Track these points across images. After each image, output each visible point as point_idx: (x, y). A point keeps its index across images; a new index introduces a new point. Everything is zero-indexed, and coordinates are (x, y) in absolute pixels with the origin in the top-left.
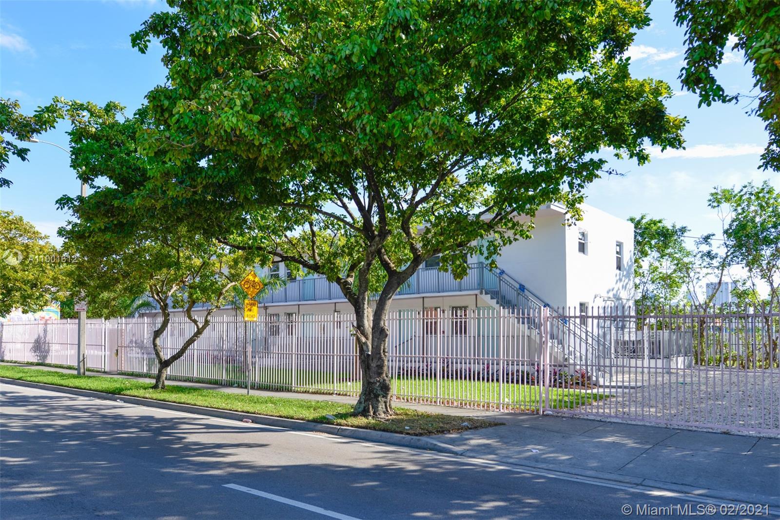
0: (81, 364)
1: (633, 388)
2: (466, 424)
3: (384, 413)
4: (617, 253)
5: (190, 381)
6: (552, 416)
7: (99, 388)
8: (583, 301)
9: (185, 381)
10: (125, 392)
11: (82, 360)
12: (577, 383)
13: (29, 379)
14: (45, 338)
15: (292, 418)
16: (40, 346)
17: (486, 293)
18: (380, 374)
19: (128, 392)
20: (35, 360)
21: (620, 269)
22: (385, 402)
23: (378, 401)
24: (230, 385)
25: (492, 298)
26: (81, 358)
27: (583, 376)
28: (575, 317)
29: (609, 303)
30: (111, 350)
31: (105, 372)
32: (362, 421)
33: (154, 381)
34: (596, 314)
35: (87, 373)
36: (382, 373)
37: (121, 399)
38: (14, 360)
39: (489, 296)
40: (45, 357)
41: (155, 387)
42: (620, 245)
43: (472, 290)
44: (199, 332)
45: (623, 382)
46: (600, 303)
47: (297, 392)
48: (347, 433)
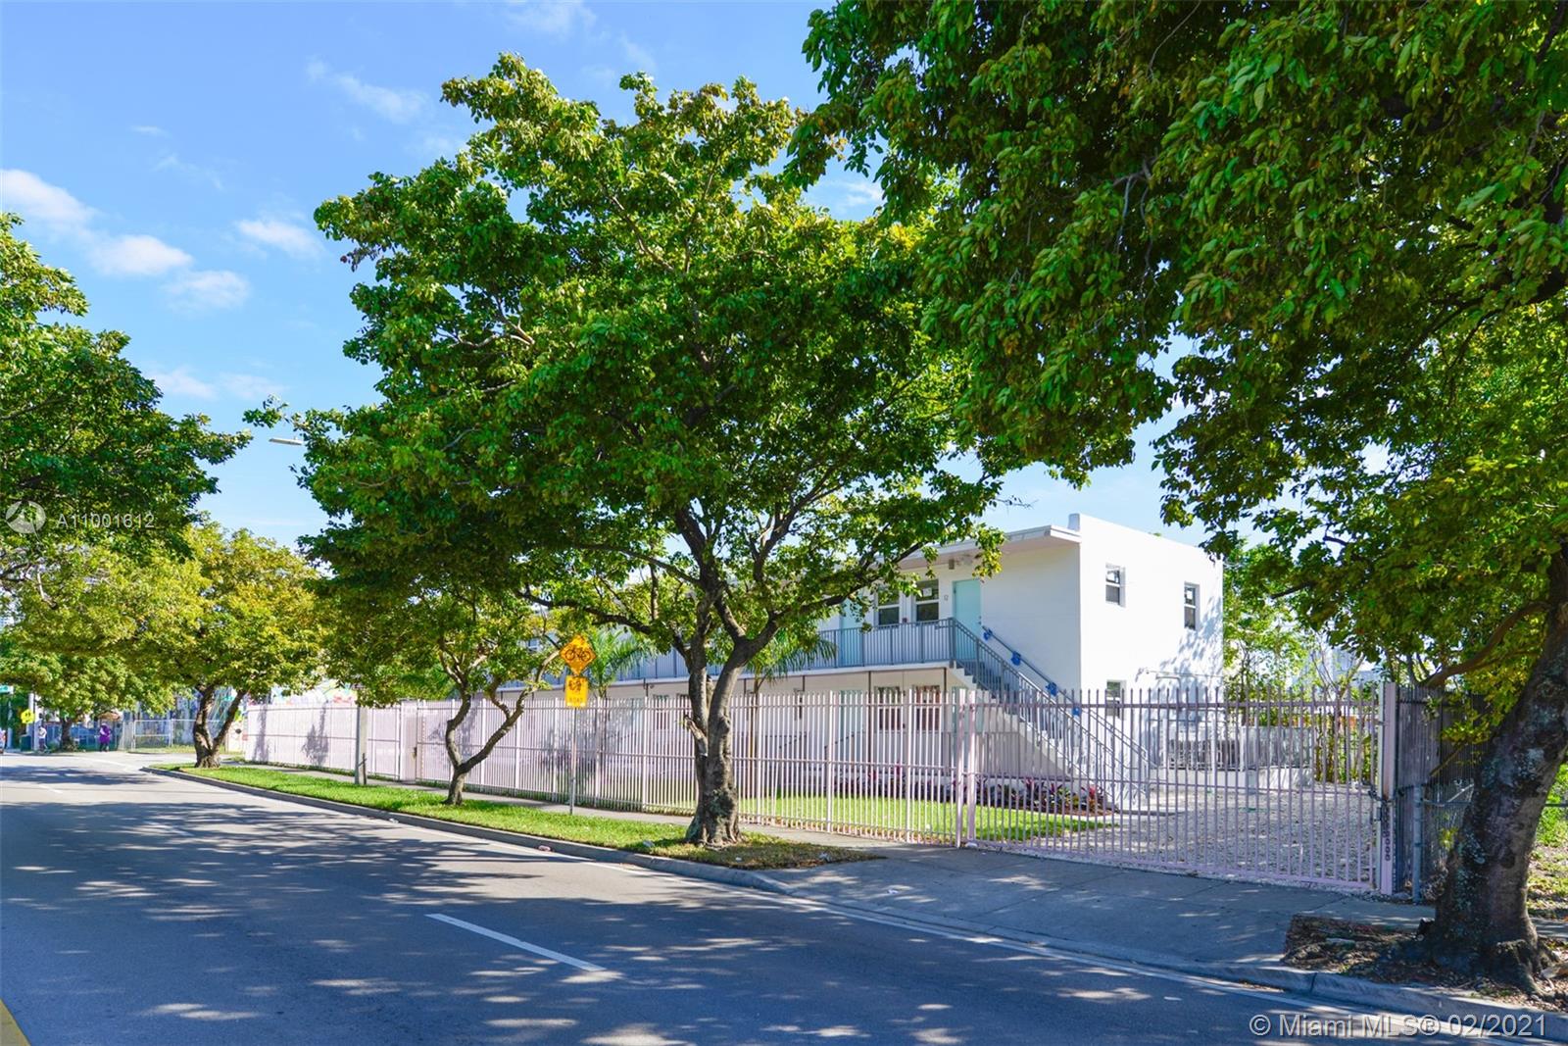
0: (361, 768)
1: (1163, 814)
2: (823, 855)
3: (724, 839)
4: (1188, 601)
5: (510, 796)
6: (974, 849)
7: (372, 802)
8: (1115, 678)
9: (503, 795)
10: (402, 809)
11: (361, 763)
12: (1084, 808)
13: (285, 788)
14: (322, 728)
15: (601, 845)
16: (316, 743)
17: (959, 667)
18: (719, 784)
19: (408, 809)
20: (308, 763)
21: (1193, 627)
22: (727, 825)
23: (716, 823)
24: (562, 800)
25: (967, 674)
26: (361, 760)
27: (1092, 795)
28: (1098, 706)
29: (1165, 682)
30: (408, 747)
31: (399, 782)
32: (691, 848)
33: (445, 794)
34: (1136, 701)
35: (369, 781)
36: (722, 783)
37: (396, 818)
38: (281, 761)
39: (962, 670)
40: (321, 759)
41: (448, 802)
42: (1193, 589)
43: (939, 660)
44: (510, 723)
45: (1167, 805)
46: (1148, 682)
47: (649, 812)
48: (661, 865)
